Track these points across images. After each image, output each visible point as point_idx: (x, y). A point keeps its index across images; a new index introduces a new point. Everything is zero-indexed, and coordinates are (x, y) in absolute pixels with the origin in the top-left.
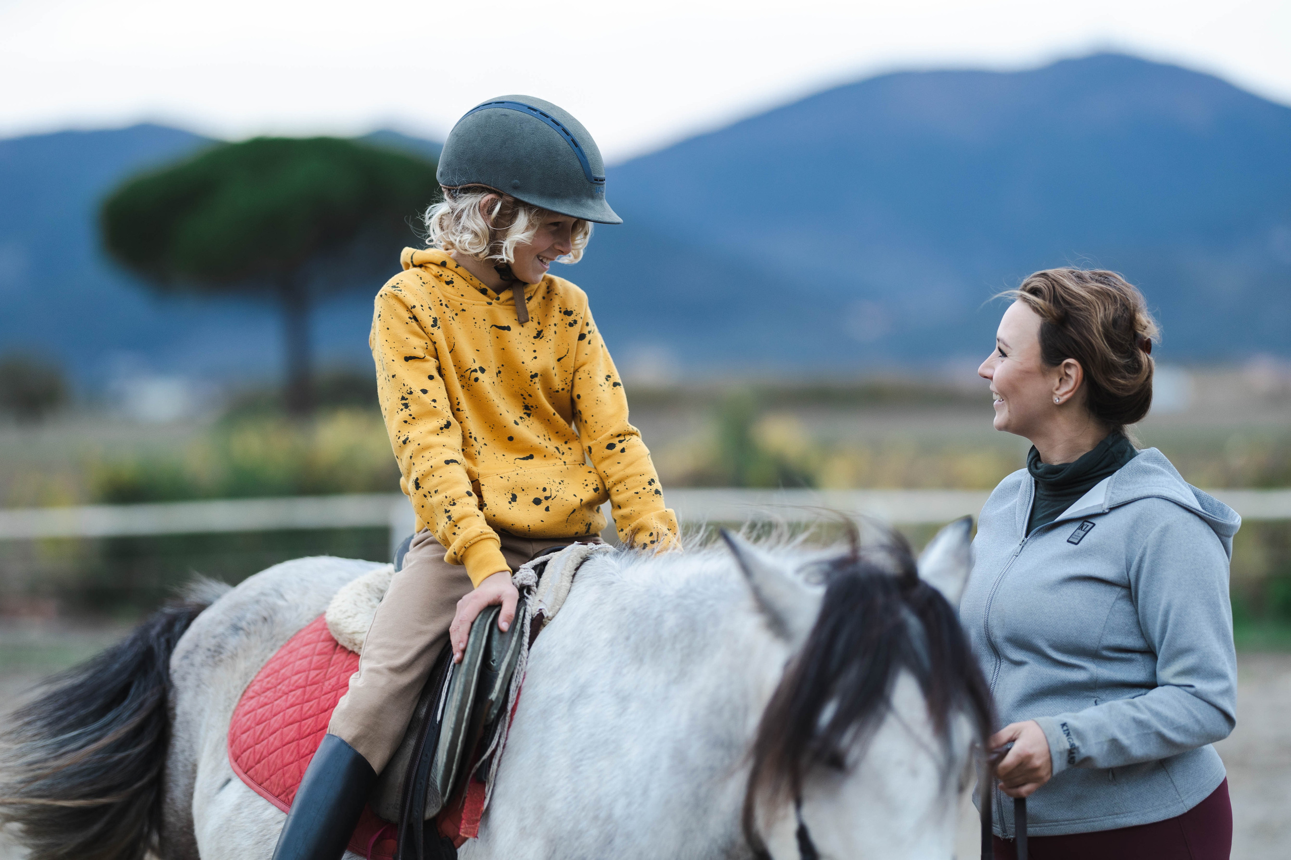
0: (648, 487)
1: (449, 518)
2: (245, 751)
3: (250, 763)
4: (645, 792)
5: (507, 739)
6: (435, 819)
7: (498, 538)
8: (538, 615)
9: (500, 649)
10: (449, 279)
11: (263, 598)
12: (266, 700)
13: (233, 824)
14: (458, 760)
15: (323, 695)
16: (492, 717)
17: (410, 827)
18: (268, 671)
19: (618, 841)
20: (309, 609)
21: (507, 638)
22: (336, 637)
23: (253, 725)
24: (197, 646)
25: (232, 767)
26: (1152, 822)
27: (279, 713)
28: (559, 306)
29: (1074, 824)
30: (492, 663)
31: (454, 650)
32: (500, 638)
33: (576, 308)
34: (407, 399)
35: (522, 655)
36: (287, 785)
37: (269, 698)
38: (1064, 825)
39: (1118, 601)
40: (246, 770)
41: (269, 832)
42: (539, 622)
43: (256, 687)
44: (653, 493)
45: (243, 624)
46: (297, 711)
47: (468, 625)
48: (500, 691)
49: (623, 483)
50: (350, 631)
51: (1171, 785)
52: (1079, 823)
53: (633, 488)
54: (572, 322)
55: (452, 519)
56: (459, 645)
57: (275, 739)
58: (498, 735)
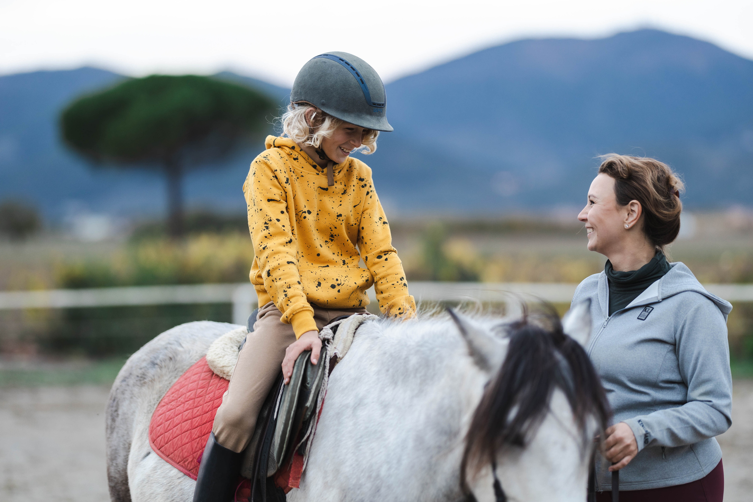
0: (400, 282)
1: (286, 295)
2: (159, 437)
3: (162, 443)
4: (399, 461)
5: (316, 429)
6: (273, 477)
7: (313, 310)
8: (334, 356)
9: (312, 377)
10: (296, 157)
11: (169, 346)
12: (171, 407)
13: (152, 479)
14: (287, 442)
15: (205, 403)
16: (308, 416)
17: (258, 481)
18: (173, 390)
19: (383, 490)
20: (197, 353)
21: (316, 370)
22: (212, 369)
23: (164, 422)
24: (131, 374)
25: (151, 446)
26: (687, 483)
27: (179, 414)
28: (356, 175)
29: (641, 484)
30: (307, 385)
31: (285, 376)
32: (312, 370)
33: (366, 177)
34: (268, 224)
35: (325, 380)
36: (184, 457)
37: (173, 406)
38: (635, 484)
39: (668, 353)
40: (159, 448)
41: (173, 483)
42: (334, 361)
43: (166, 400)
44: (403, 285)
45: (158, 361)
46: (190, 413)
47: (293, 362)
48: (312, 401)
49: (385, 279)
50: (221, 366)
51: (697, 461)
52: (644, 483)
53: (391, 281)
54: (364, 185)
55: (287, 296)
56: (287, 374)
57: (177, 429)
58: (311, 427)
